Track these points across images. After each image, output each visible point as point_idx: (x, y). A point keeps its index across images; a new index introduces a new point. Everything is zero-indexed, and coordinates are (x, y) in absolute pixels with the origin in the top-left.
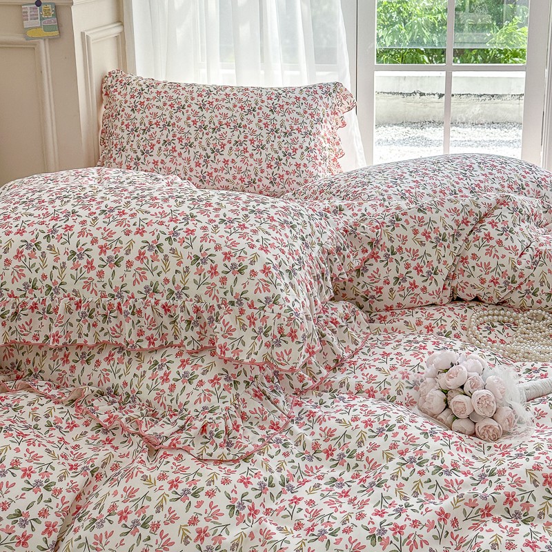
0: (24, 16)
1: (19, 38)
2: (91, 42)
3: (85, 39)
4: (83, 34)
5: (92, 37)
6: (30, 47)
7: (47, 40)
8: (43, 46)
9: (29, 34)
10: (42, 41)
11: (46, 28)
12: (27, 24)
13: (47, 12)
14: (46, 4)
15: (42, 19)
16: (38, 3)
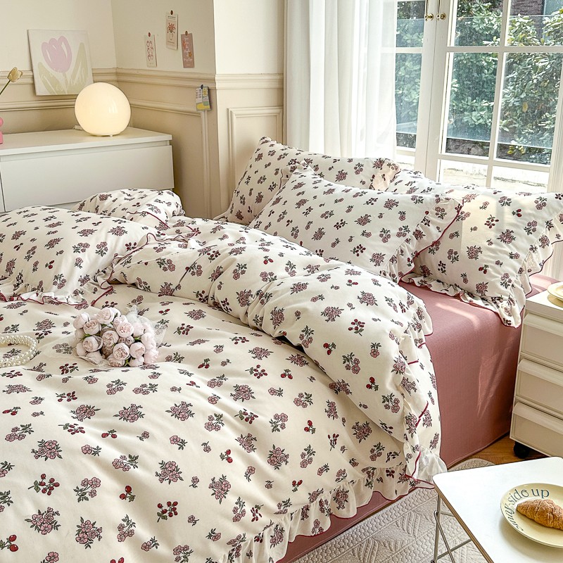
0: (196, 96)
1: (195, 110)
2: (234, 117)
3: (229, 114)
4: (228, 109)
5: (234, 113)
6: (198, 115)
7: (206, 112)
8: (203, 116)
9: (198, 107)
10: (203, 113)
11: (205, 104)
12: (197, 100)
13: (205, 93)
14: (205, 88)
15: (203, 97)
16: (202, 87)
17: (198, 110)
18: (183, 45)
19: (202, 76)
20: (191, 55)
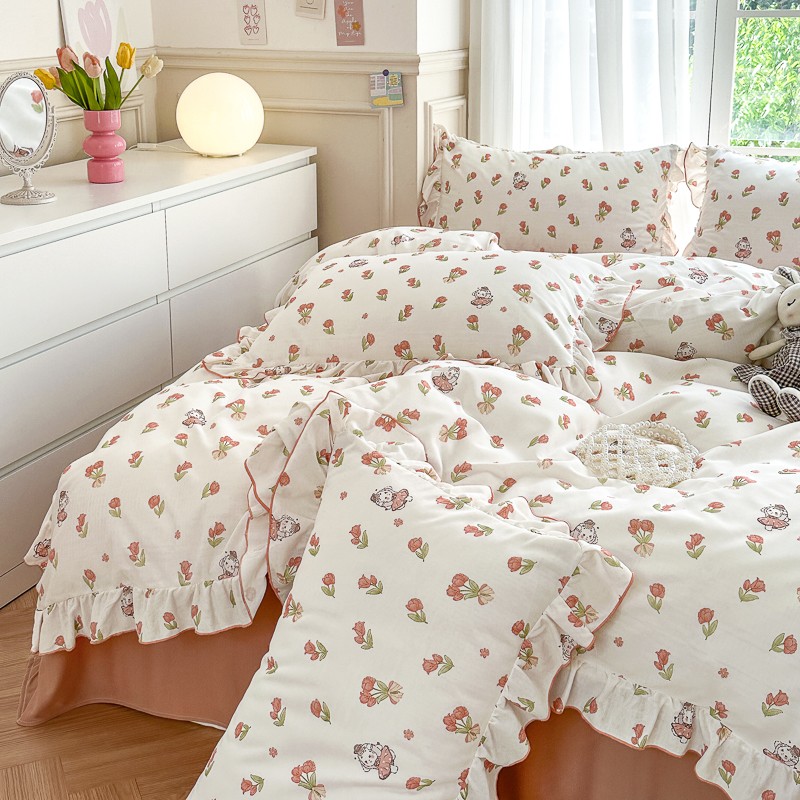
0: (372, 86)
1: (366, 106)
2: (433, 113)
3: (428, 109)
4: (426, 104)
5: (434, 108)
6: (374, 114)
7: (392, 108)
8: (387, 114)
9: (376, 102)
10: (386, 110)
11: (392, 97)
12: (374, 93)
13: (393, 81)
14: (393, 73)
15: (388, 88)
16: (386, 73)
17: (374, 106)
18: (340, 12)
19: (386, 58)
20: (358, 26)
